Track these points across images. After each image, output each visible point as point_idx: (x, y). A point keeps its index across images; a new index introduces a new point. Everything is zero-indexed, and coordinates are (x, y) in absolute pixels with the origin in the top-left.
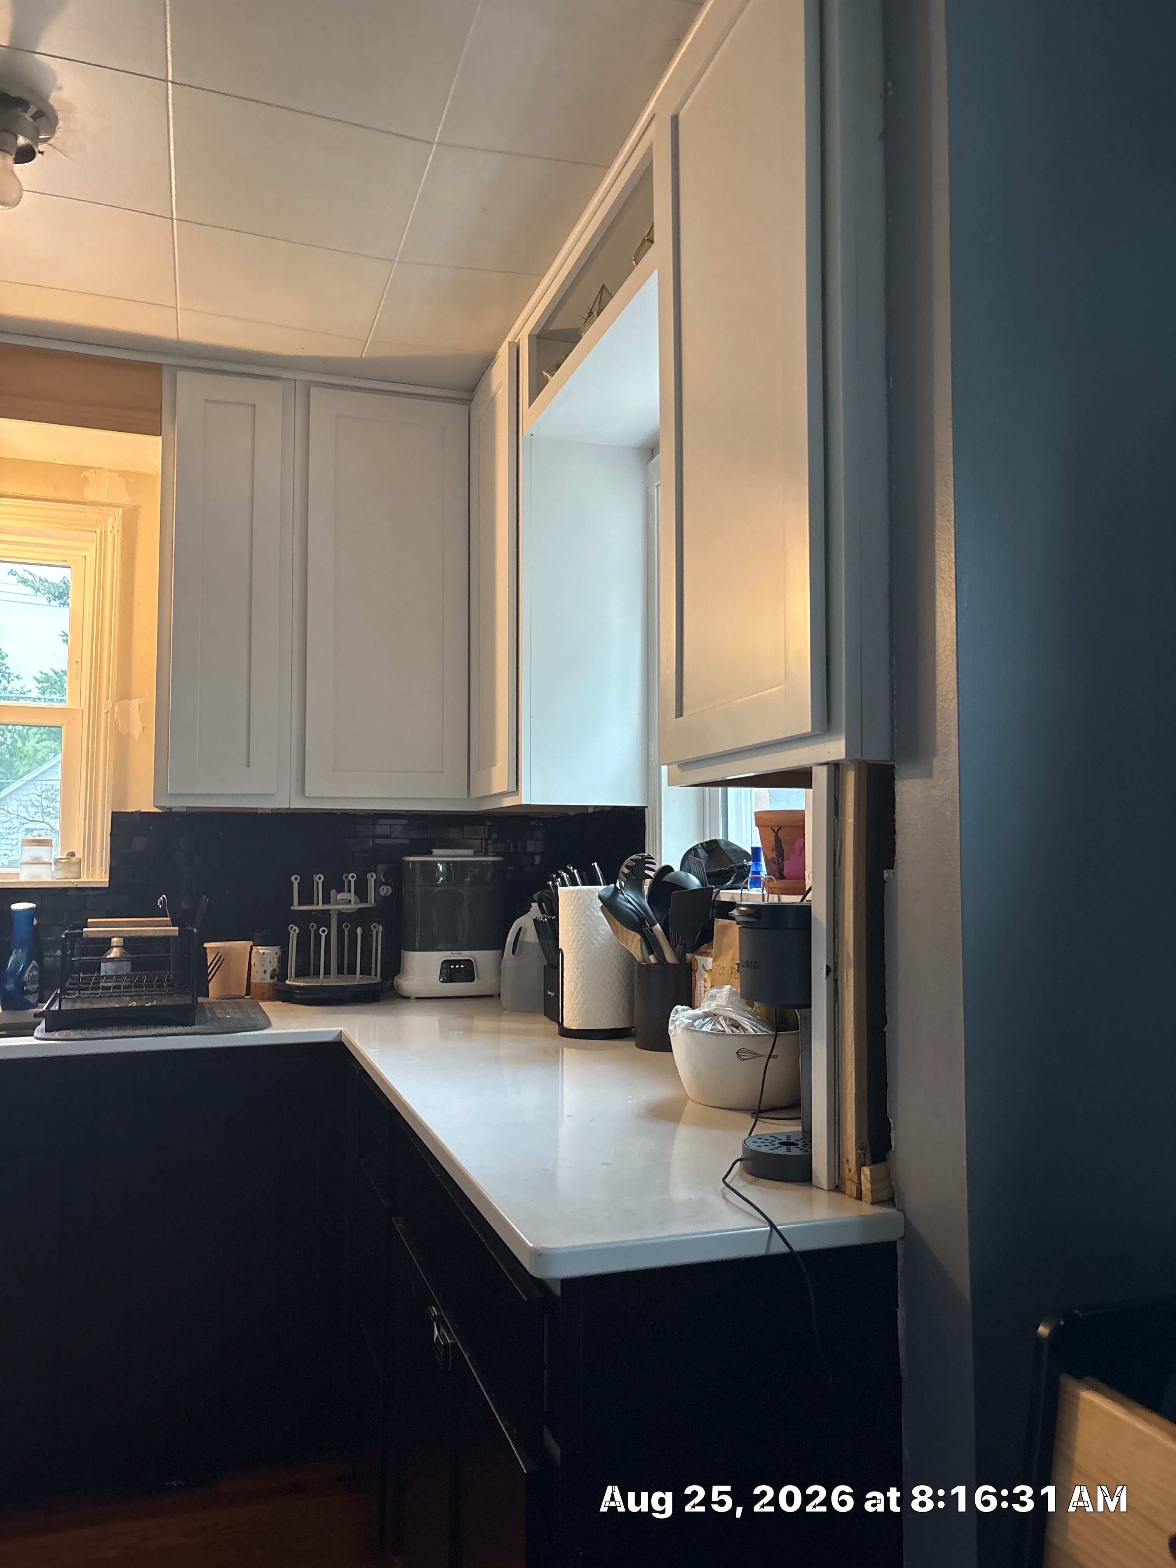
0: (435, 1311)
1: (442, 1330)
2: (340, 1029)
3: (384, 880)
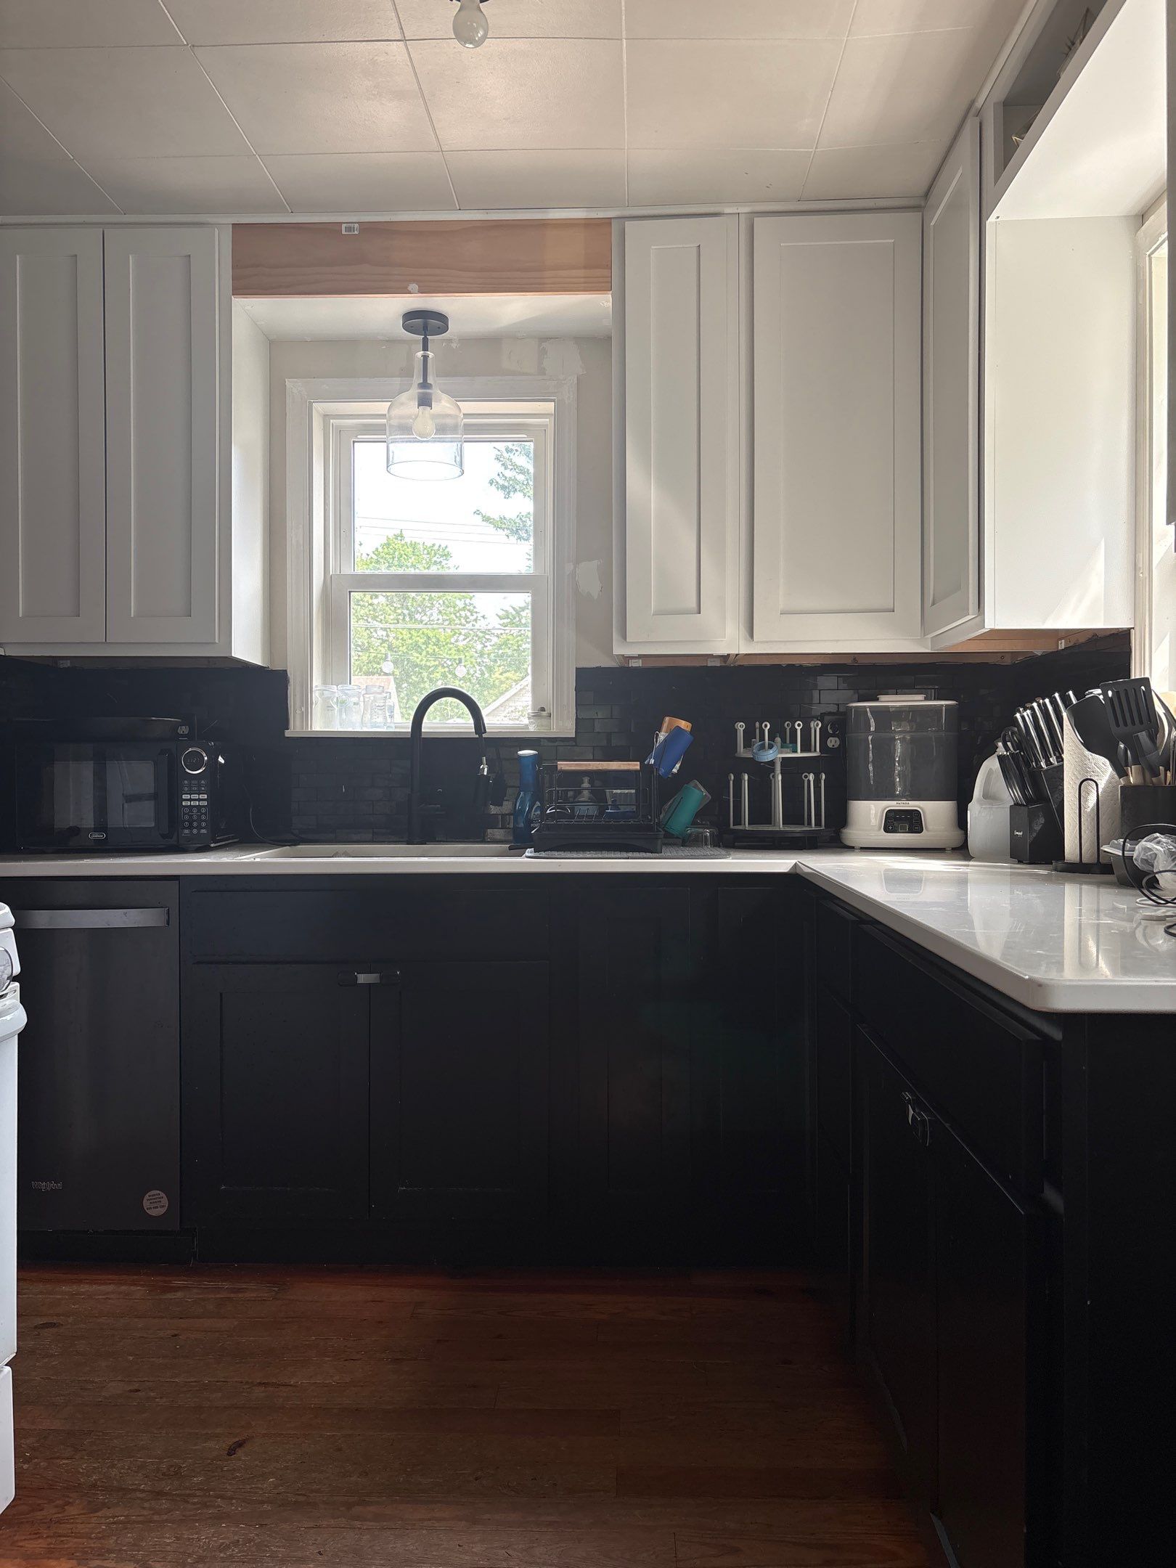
0: (908, 1096)
1: (917, 1111)
2: (794, 862)
3: (830, 731)
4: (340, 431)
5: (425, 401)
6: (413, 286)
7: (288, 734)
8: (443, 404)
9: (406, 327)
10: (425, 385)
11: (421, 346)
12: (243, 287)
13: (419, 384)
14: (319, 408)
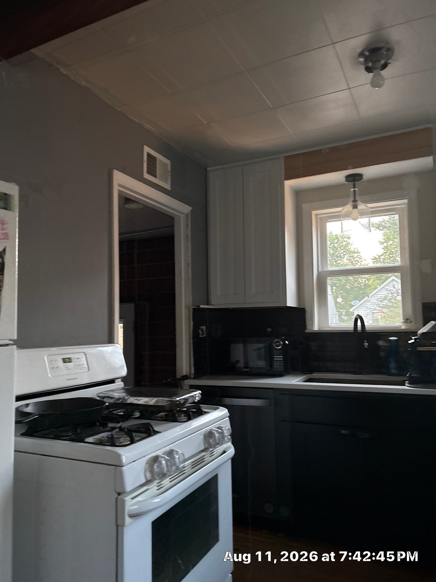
4: (321, 219)
5: (355, 207)
6: (350, 167)
7: (306, 331)
8: (361, 206)
9: (347, 181)
10: (355, 201)
11: (352, 186)
12: (289, 177)
13: (353, 201)
14: (314, 213)
